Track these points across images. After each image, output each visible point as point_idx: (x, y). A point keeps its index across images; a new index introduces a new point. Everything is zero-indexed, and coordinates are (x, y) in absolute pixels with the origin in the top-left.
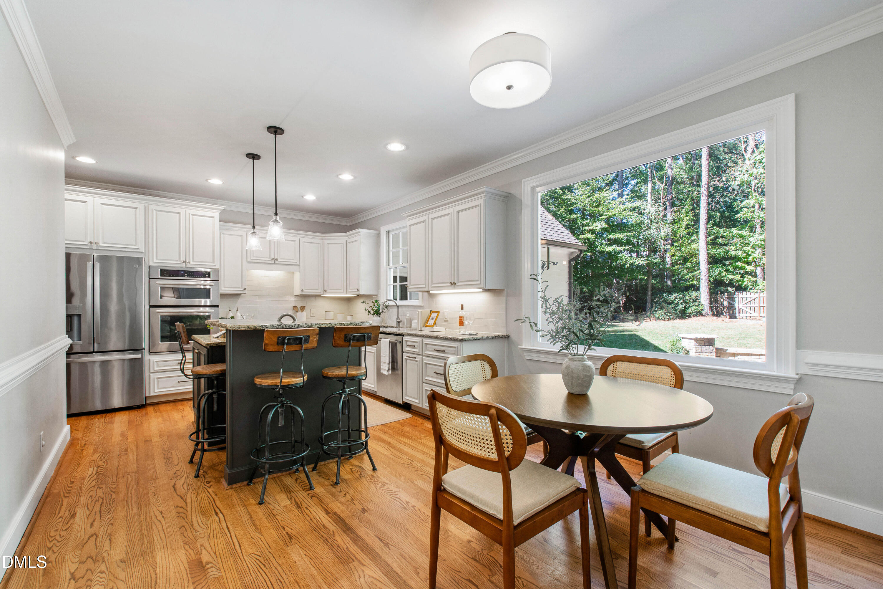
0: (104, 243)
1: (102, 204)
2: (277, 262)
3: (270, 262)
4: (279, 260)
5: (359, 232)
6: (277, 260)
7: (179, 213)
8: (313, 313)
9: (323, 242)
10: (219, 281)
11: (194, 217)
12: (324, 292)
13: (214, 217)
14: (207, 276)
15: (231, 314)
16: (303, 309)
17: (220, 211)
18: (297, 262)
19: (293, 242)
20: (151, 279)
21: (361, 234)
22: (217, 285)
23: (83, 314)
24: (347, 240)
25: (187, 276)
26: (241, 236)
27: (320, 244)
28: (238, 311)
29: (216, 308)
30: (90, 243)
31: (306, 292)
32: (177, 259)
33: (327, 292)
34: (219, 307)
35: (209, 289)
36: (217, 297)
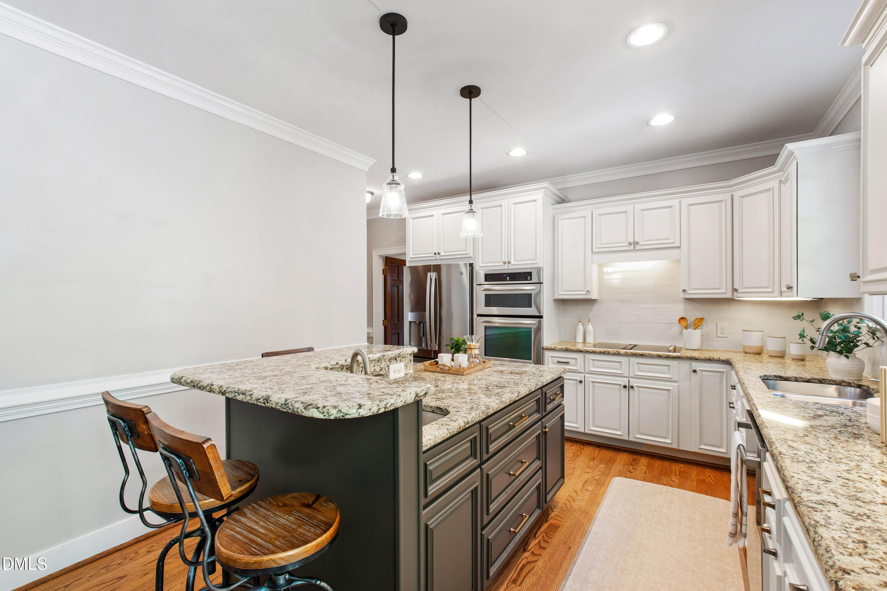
0: (445, 252)
1: (444, 214)
2: (638, 247)
3: (626, 248)
4: (641, 244)
5: (791, 153)
6: (637, 243)
7: (501, 206)
8: (723, 331)
9: (732, 196)
10: (542, 283)
11: (516, 206)
12: (735, 292)
13: (536, 200)
14: (529, 277)
15: (581, 327)
16: (698, 323)
17: (544, 190)
18: (674, 243)
19: (668, 210)
20: (477, 285)
21: (797, 156)
22: (539, 289)
23: (425, 322)
24: (781, 179)
25: (509, 279)
26: (584, 217)
27: (724, 202)
28: (590, 323)
29: (539, 319)
30: (435, 254)
31: (693, 293)
32: (500, 261)
33: (740, 293)
34: (542, 318)
35: (531, 295)
36: (540, 305)
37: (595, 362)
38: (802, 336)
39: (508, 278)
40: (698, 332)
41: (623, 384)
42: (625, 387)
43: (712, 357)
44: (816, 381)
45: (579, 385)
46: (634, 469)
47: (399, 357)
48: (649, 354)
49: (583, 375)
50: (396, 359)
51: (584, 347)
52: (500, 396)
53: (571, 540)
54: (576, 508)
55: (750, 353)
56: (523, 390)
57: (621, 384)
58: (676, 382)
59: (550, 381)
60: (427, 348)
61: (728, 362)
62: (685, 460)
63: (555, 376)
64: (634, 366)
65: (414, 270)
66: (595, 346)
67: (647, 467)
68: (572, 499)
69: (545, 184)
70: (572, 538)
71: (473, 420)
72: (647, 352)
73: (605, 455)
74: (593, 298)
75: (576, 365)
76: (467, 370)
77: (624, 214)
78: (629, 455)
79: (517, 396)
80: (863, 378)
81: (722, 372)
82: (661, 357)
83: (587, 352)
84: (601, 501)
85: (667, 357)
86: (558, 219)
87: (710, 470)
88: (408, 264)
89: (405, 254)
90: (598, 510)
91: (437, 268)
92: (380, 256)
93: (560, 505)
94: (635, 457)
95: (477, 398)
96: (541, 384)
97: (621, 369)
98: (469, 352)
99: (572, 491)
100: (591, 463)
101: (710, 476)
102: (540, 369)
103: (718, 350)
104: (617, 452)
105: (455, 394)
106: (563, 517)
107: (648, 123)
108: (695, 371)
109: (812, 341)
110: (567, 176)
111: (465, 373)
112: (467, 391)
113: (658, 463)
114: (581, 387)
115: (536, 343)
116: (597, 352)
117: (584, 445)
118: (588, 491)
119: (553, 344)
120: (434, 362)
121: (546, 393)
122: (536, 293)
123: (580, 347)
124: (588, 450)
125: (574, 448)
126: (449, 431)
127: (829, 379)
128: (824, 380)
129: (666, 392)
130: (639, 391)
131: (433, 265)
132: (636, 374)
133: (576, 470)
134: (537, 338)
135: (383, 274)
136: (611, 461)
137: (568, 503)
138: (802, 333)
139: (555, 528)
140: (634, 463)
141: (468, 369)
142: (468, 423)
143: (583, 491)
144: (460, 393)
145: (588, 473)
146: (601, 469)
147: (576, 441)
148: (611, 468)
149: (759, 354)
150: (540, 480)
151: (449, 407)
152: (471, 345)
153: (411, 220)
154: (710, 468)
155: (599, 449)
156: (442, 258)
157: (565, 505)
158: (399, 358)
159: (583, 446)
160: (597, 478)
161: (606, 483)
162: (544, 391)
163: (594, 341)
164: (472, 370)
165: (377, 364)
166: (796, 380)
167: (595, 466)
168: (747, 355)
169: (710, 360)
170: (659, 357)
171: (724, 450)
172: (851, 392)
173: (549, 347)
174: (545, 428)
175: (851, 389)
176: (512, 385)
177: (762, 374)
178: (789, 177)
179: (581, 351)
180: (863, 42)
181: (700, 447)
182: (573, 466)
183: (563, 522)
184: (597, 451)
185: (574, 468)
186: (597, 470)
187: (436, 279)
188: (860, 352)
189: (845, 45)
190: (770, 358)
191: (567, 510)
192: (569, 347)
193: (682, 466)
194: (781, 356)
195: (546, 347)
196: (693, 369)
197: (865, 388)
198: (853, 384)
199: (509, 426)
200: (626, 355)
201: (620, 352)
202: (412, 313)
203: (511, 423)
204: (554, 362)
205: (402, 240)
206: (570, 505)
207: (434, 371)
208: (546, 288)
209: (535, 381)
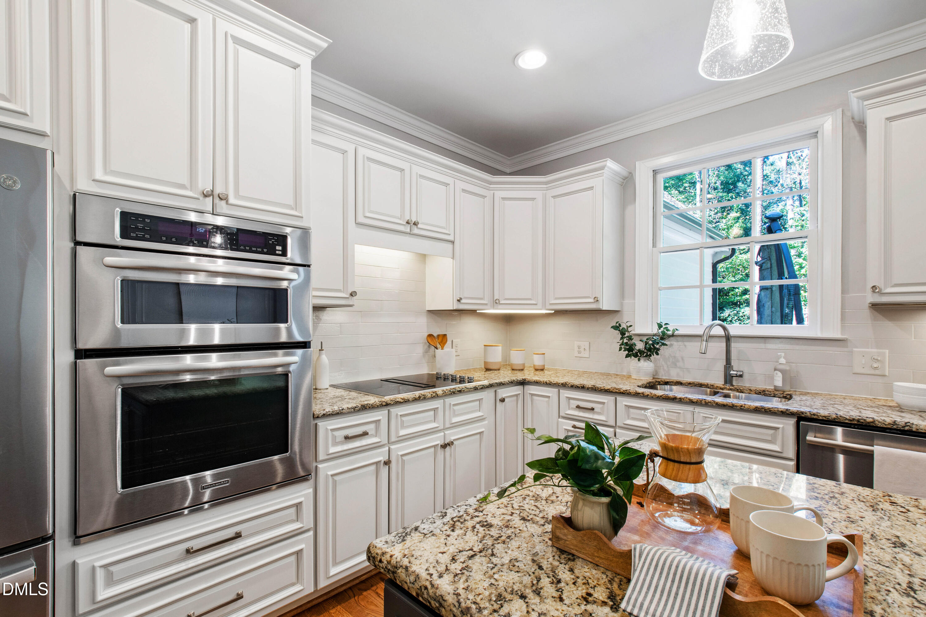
2: (415, 231)
3: (402, 228)
4: (419, 225)
10: (313, 265)
12: (496, 304)
13: (298, 66)
14: (279, 248)
16: (442, 340)
18: (450, 234)
20: (82, 243)
21: (603, 174)
22: (303, 278)
24: (546, 191)
26: (345, 152)
29: (301, 350)
31: (465, 303)
33: (501, 304)
37: (405, 418)
41: (439, 442)
45: (383, 469)
49: (387, 448)
57: (437, 444)
58: (486, 419)
61: (524, 382)
75: (377, 435)
77: (399, 173)
83: (397, 403)
85: (482, 388)
108: (503, 400)
114: (385, 472)
122: (295, 288)
129: (478, 436)
132: (451, 421)
134: (302, 395)
195: (322, 412)
196: (499, 398)
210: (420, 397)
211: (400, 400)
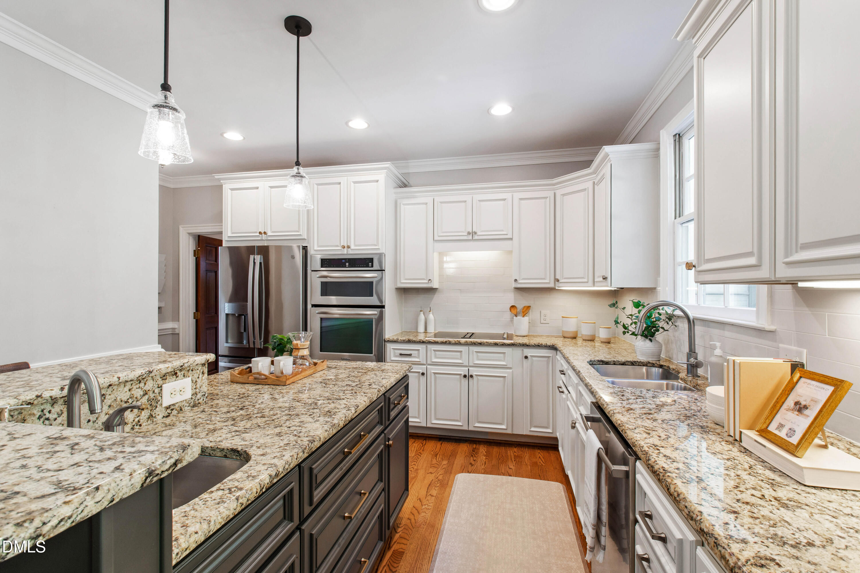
0: (273, 232)
1: (271, 187)
2: (476, 237)
3: (465, 238)
4: (478, 234)
5: (607, 155)
6: (475, 233)
7: (340, 183)
8: (545, 318)
9: (555, 193)
10: (384, 270)
11: (356, 185)
12: (556, 282)
13: (378, 180)
14: (370, 264)
15: (422, 317)
16: (525, 311)
17: (386, 171)
18: (507, 234)
19: (502, 202)
20: (312, 271)
21: (611, 159)
22: (381, 276)
23: (247, 314)
24: (594, 180)
25: (349, 265)
26: (426, 204)
27: (548, 199)
28: (431, 312)
29: (380, 309)
30: (260, 233)
31: (524, 283)
32: (339, 244)
33: (561, 283)
34: (384, 308)
35: (372, 282)
36: (382, 294)
37: (437, 353)
38: (617, 322)
39: (347, 264)
40: (526, 319)
41: (463, 373)
42: (465, 376)
43: (541, 342)
44: (629, 364)
45: (422, 377)
46: (475, 460)
47: (181, 370)
48: (487, 342)
49: (425, 366)
50: (176, 374)
51: (426, 337)
52: (331, 416)
53: (418, 569)
54: (420, 522)
55: (568, 338)
56: (362, 401)
57: (461, 374)
58: (510, 368)
59: (394, 384)
60: (249, 345)
61: (553, 348)
62: (518, 443)
63: (399, 376)
64: (473, 355)
65: (234, 251)
66: (436, 336)
67: (486, 456)
68: (416, 511)
69: (387, 164)
70: (418, 566)
71: (287, 466)
72: (485, 341)
73: (447, 448)
74: (434, 287)
75: (418, 357)
76: (291, 378)
77: (464, 204)
78: (468, 445)
79: (353, 412)
80: (661, 358)
81: (549, 357)
82: (497, 344)
83: (430, 342)
84: (446, 507)
85: (502, 345)
86: (400, 203)
87: (539, 451)
88: (224, 244)
89: (221, 233)
90: (444, 520)
91: (264, 251)
92: (189, 234)
93: (404, 522)
94: (474, 446)
95: (299, 424)
96: (384, 389)
97: (461, 358)
98: (294, 354)
99: (416, 500)
100: (434, 461)
101: (540, 457)
102: (383, 368)
103: (542, 335)
104: (458, 444)
105: (266, 419)
106: (407, 538)
107: (488, 111)
108: (526, 357)
109: (624, 327)
110: (409, 161)
111: (288, 382)
112: (286, 412)
113: (495, 450)
114: (423, 379)
115: (377, 336)
116: (439, 342)
117: (425, 439)
118: (432, 496)
119: (395, 335)
120: (246, 369)
121: (389, 399)
122: (378, 280)
123: (421, 337)
124: (431, 445)
125: (416, 445)
126: (241, 501)
127: (639, 361)
128: (635, 362)
129: (502, 379)
130: (478, 379)
131: (258, 247)
132: (475, 363)
133: (419, 471)
134: (378, 329)
135: (194, 256)
136: (453, 455)
137: (412, 517)
138: (617, 320)
139: (399, 555)
140: (474, 453)
141: (293, 377)
142: (277, 475)
143: (427, 498)
144: (274, 417)
145: (431, 473)
146: (444, 466)
147: (418, 436)
148: (453, 464)
149: (575, 338)
150: (383, 505)
151: (252, 446)
152: (297, 344)
153: (229, 191)
154: (539, 449)
155: (441, 442)
156: (269, 238)
157: (409, 521)
158: (182, 373)
159: (425, 441)
160: (440, 477)
161: (450, 483)
162: (387, 396)
163: (435, 330)
164: (299, 377)
165: (138, 386)
166: (615, 363)
167: (438, 463)
168: (566, 340)
169: (539, 346)
170: (496, 344)
171: (550, 431)
172: (655, 372)
173: (391, 338)
174: (389, 440)
175: (655, 369)
176: (348, 396)
177: (589, 360)
178: (605, 176)
179: (423, 342)
180: (693, 38)
181: (531, 430)
182: (416, 467)
183: (408, 544)
184: (439, 444)
185: (417, 470)
186: (440, 468)
187: (260, 263)
188: (659, 336)
189: (678, 39)
190: (584, 342)
191: (411, 527)
192: (412, 338)
193: (515, 450)
194: (592, 339)
195: (388, 339)
196: (524, 355)
197: (665, 368)
198: (656, 365)
199: (344, 454)
200: (466, 344)
201: (461, 341)
202: (231, 304)
203: (346, 450)
204: (396, 355)
205: (219, 217)
206: (415, 519)
207: (244, 381)
208: (388, 276)
209: (377, 387)
210: (446, 342)
211: (432, 341)
